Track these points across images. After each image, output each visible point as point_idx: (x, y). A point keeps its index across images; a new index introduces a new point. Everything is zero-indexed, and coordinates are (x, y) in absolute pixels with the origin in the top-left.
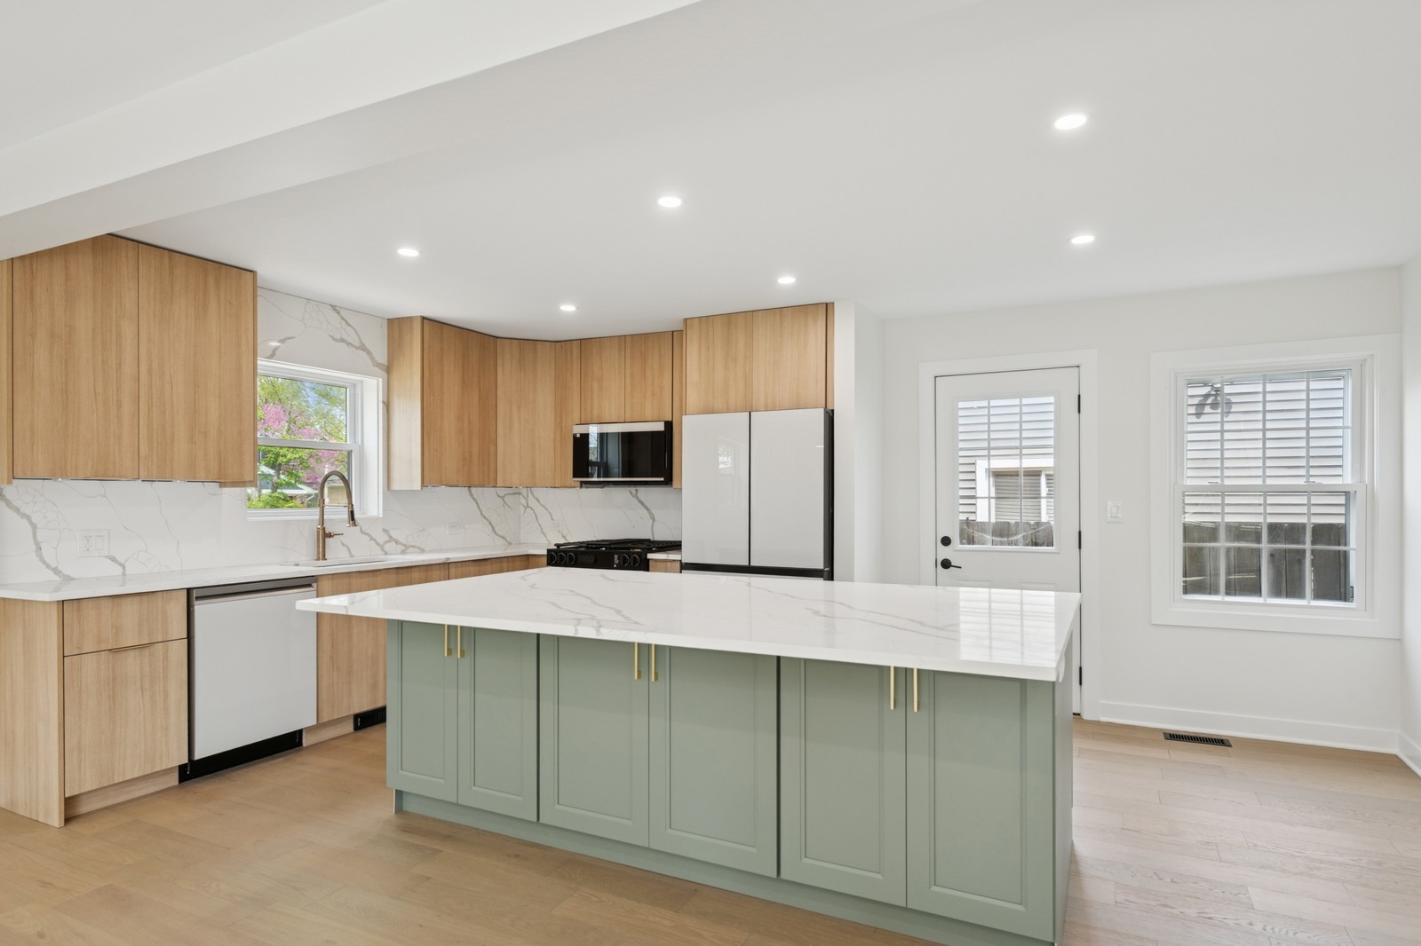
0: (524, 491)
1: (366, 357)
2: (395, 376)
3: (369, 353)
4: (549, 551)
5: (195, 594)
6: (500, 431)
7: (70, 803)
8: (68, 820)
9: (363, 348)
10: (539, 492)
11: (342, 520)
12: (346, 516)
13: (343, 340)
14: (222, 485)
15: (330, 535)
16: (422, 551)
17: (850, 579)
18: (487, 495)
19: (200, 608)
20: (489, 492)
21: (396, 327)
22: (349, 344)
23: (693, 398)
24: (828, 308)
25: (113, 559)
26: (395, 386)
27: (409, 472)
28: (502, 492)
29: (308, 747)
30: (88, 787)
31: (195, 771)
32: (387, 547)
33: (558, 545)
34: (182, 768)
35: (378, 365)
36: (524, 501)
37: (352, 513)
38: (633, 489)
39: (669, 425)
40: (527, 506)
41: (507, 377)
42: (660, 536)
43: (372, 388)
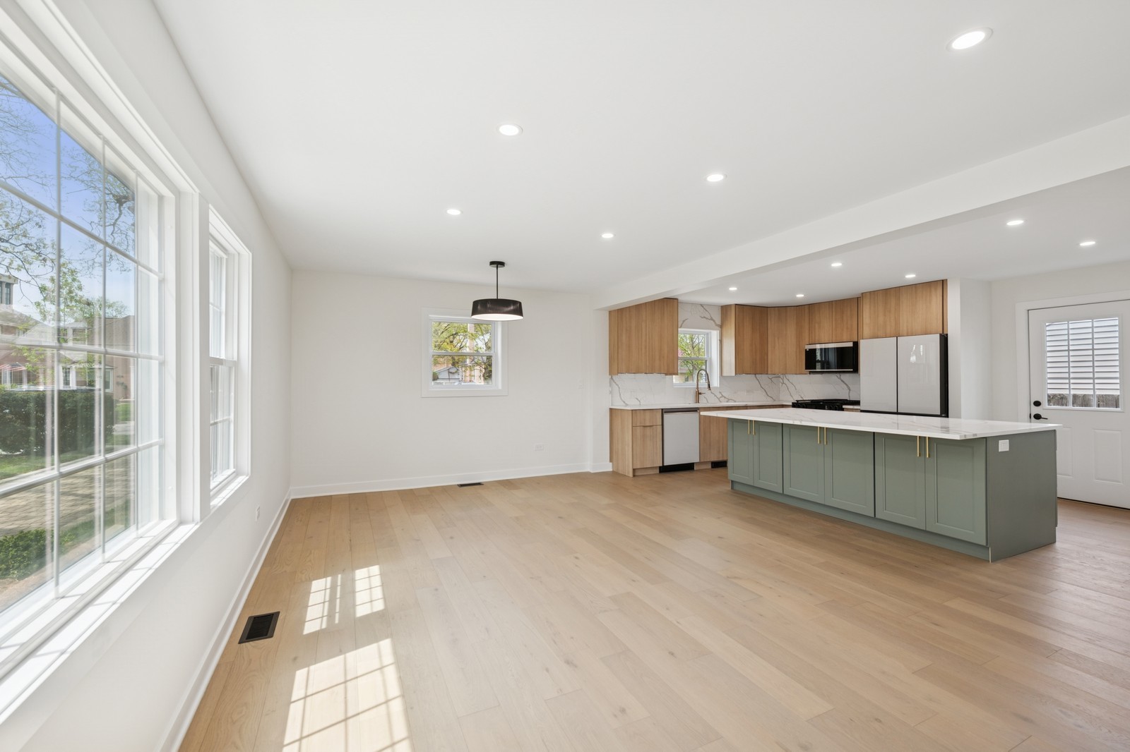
0: (782, 376)
1: (713, 323)
2: (724, 329)
3: (714, 321)
4: (793, 403)
5: (664, 411)
6: (769, 349)
7: (634, 470)
8: (634, 476)
9: (712, 319)
10: (789, 377)
11: (704, 388)
12: (707, 386)
13: (704, 317)
14: (666, 374)
15: (700, 394)
16: (735, 402)
17: (959, 417)
18: (763, 378)
19: (666, 416)
20: (764, 377)
21: (725, 309)
22: (707, 318)
23: (866, 330)
24: (943, 283)
25: (637, 399)
26: (724, 333)
27: (730, 369)
28: (770, 376)
29: (697, 470)
30: (638, 467)
31: (665, 469)
32: (721, 399)
33: (797, 401)
34: (660, 467)
35: (717, 325)
36: (782, 381)
37: (709, 385)
38: (838, 375)
39: (856, 344)
40: (783, 383)
41: (772, 325)
42: (853, 398)
43: (715, 335)
